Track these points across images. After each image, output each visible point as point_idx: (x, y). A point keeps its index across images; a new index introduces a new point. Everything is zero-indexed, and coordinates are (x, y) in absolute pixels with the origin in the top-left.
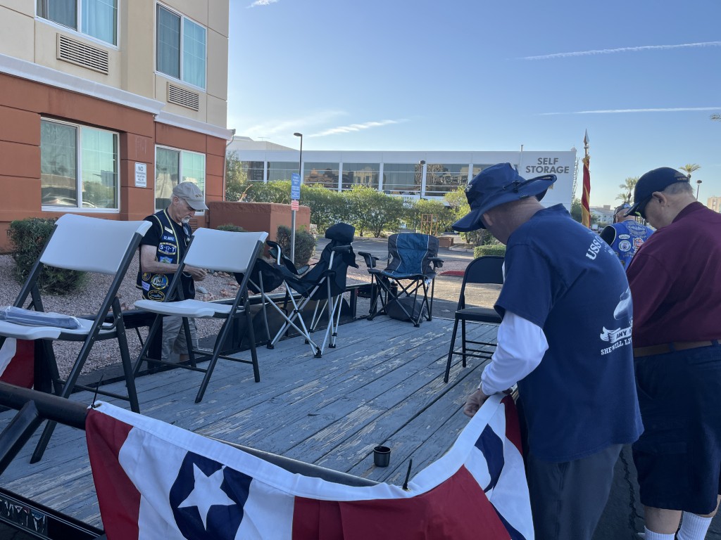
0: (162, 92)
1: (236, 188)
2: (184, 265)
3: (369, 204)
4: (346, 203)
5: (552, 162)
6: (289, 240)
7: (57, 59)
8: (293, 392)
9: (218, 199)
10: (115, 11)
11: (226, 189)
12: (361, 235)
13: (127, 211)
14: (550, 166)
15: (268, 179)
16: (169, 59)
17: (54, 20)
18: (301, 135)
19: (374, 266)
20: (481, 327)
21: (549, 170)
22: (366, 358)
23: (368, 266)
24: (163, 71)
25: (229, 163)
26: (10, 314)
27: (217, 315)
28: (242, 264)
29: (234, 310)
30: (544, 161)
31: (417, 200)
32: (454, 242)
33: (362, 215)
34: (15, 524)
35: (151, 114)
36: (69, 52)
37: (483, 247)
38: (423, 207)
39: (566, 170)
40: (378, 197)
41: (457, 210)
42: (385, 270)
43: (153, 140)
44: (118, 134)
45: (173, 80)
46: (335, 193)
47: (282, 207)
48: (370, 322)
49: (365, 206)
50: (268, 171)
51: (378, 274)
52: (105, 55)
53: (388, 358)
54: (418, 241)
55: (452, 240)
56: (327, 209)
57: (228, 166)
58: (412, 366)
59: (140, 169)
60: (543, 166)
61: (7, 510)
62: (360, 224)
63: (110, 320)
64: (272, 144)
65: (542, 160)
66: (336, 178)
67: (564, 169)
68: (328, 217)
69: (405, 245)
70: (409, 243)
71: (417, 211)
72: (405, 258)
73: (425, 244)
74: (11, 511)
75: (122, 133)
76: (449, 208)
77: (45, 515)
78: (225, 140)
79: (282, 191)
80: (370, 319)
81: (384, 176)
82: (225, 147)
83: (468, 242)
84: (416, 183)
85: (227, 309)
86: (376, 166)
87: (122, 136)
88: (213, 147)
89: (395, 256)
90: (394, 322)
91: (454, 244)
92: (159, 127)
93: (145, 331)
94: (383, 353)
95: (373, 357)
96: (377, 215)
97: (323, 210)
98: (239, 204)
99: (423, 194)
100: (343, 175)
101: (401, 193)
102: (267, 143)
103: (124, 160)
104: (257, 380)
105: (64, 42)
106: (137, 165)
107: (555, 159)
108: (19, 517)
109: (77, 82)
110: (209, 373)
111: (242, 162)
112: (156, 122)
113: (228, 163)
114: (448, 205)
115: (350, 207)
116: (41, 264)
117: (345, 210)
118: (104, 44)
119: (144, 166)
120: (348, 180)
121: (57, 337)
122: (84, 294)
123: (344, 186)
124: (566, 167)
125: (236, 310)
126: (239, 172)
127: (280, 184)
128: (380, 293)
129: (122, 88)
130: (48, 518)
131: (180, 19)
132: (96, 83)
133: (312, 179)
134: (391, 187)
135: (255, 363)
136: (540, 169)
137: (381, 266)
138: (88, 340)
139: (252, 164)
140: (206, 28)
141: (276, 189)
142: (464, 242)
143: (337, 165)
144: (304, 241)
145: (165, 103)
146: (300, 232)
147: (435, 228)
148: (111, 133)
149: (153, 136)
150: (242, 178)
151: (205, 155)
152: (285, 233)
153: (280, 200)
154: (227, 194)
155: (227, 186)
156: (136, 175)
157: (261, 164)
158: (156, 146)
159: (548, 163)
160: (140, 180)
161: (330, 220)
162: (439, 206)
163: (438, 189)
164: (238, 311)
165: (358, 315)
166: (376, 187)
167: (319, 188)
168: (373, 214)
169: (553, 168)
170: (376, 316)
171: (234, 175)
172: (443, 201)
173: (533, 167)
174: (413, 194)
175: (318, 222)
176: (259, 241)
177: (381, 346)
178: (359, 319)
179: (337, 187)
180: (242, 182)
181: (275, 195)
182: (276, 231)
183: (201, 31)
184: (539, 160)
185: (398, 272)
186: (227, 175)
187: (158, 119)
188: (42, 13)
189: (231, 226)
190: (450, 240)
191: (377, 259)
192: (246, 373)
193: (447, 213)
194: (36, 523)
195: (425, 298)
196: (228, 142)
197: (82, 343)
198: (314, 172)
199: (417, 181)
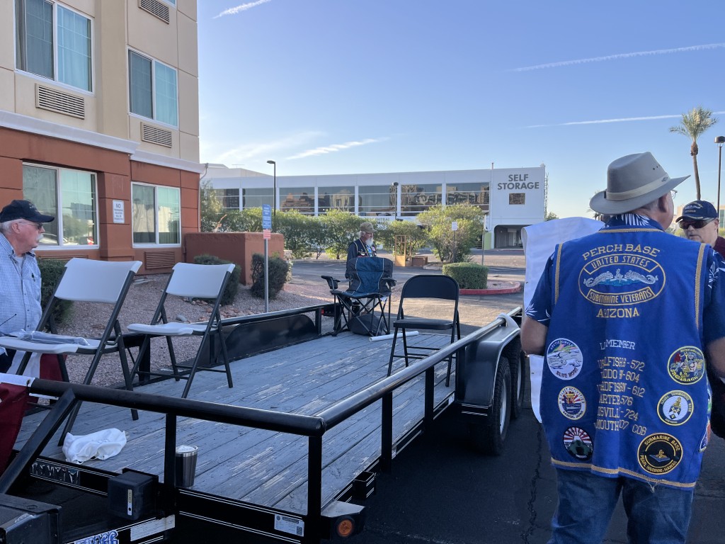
0: (136, 132)
1: (211, 217)
2: (167, 294)
3: (344, 227)
4: (321, 227)
5: (522, 178)
6: (263, 267)
7: (37, 108)
8: (260, 393)
9: (193, 231)
10: (89, 59)
11: (202, 218)
12: (338, 258)
13: (107, 247)
14: (521, 183)
15: (244, 206)
16: (142, 100)
17: (33, 71)
18: (274, 163)
19: (336, 288)
20: (433, 337)
21: (520, 187)
22: (325, 366)
23: (331, 288)
24: (137, 112)
25: (204, 192)
26: (35, 337)
27: (195, 333)
28: (214, 291)
29: (209, 328)
30: (515, 178)
31: (392, 222)
32: (429, 261)
33: (338, 238)
34: (56, 481)
35: (126, 154)
36: (47, 100)
37: (450, 265)
38: (396, 228)
39: (536, 185)
40: (353, 220)
41: (430, 230)
42: (347, 291)
43: (129, 178)
44: (96, 174)
45: (147, 120)
46: (310, 218)
47: (256, 235)
48: (334, 338)
49: (340, 229)
50: (244, 198)
51: (340, 295)
52: (81, 101)
53: (344, 365)
54: (374, 263)
55: (427, 259)
56: (304, 234)
57: (202, 194)
58: (363, 371)
59: (117, 206)
60: (514, 182)
61: (49, 472)
62: (336, 247)
63: (113, 339)
64: (246, 170)
65: (513, 177)
66: (312, 201)
67: (534, 185)
68: (304, 242)
69: (364, 268)
70: (367, 266)
71: (392, 232)
72: (364, 280)
73: (381, 266)
74: (52, 472)
75: (98, 172)
76: (422, 227)
77: (78, 470)
78: (199, 174)
79: (257, 218)
80: (334, 335)
81: (360, 199)
82: (198, 180)
83: (442, 260)
84: (391, 204)
85: (203, 328)
86: (351, 189)
87: (100, 176)
88: (186, 181)
89: (355, 278)
90: (356, 337)
91: (429, 263)
92: (134, 165)
93: (135, 350)
94: (340, 362)
95: (331, 365)
96: (352, 238)
97: (298, 234)
98: (215, 235)
99: (399, 215)
100: (319, 199)
101: (377, 214)
102: (242, 170)
103: (102, 198)
104: (231, 385)
105: (43, 91)
106: (115, 203)
107: (525, 175)
108: (58, 475)
109: (55, 128)
110: (190, 381)
111: (217, 190)
112: (131, 161)
113: (202, 192)
114: (421, 224)
115: (326, 232)
116: (56, 298)
117: (321, 234)
118: (79, 91)
119: (121, 203)
120: (325, 203)
121: (75, 351)
122: (69, 327)
123: (320, 210)
124: (536, 183)
125: (210, 328)
126: (214, 201)
127: (255, 211)
128: (343, 312)
129: (98, 131)
130: (81, 473)
131: (151, 63)
132: (74, 128)
133: (288, 204)
134: (367, 210)
135: (228, 372)
136: (511, 186)
137: (343, 287)
138: (97, 354)
139: (228, 191)
140: (176, 70)
141: (252, 216)
142: (438, 260)
143: (312, 190)
144: (278, 267)
145: (140, 143)
146: (274, 259)
147: (409, 248)
148: (88, 174)
149: (128, 174)
150: (218, 207)
151: (179, 189)
152: (258, 260)
153: (254, 228)
154: (202, 223)
155: (202, 215)
156: (114, 211)
157: (236, 191)
158: (132, 183)
159: (518, 179)
160: (118, 216)
161: (307, 244)
162: (413, 226)
163: (413, 209)
164: (212, 329)
165: (323, 333)
166: (352, 210)
167: (294, 214)
168: (349, 237)
169: (524, 184)
170: (340, 332)
171: (209, 204)
172: (415, 221)
173: (505, 184)
174: (389, 215)
175: (295, 247)
176: (227, 272)
177: (340, 356)
178: (324, 336)
179: (314, 211)
180: (217, 210)
181: (251, 222)
182: (251, 258)
183: (171, 71)
184: (509, 177)
185: (359, 292)
186: (202, 204)
187: (133, 158)
188: (22, 66)
189: (207, 256)
190: (424, 259)
191: (339, 281)
192: (221, 382)
193: (421, 233)
194: (71, 477)
195: (383, 314)
196: (201, 176)
197: (93, 356)
198: (290, 197)
199: (392, 201)
